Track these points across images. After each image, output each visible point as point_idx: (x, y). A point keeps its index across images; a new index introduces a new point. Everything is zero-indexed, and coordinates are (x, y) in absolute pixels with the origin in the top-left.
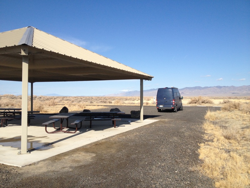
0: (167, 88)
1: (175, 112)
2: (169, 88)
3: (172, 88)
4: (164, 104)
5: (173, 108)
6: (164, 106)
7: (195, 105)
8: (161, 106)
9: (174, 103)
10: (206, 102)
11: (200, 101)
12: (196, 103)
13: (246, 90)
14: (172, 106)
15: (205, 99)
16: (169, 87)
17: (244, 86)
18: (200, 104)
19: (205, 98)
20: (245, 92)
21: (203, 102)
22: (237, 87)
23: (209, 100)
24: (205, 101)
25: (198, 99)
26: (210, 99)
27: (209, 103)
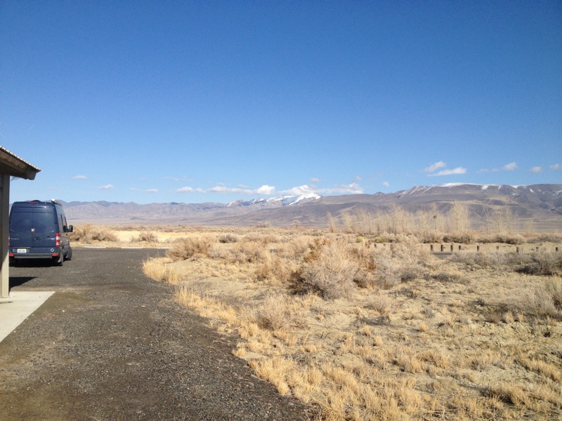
0: (37, 202)
1: (60, 264)
2: (43, 203)
3: (53, 204)
4: (31, 245)
5: (55, 254)
6: (30, 251)
7: (76, 246)
8: (22, 251)
9: (59, 241)
10: (102, 237)
11: (90, 236)
12: (78, 240)
13: (158, 213)
14: (52, 250)
15: (99, 232)
16: (42, 200)
17: (154, 203)
18: (88, 243)
19: (98, 228)
20: (155, 216)
21: (94, 238)
22: (142, 206)
23: (108, 232)
24: (99, 234)
25: (82, 231)
26: (112, 232)
27: (109, 240)
